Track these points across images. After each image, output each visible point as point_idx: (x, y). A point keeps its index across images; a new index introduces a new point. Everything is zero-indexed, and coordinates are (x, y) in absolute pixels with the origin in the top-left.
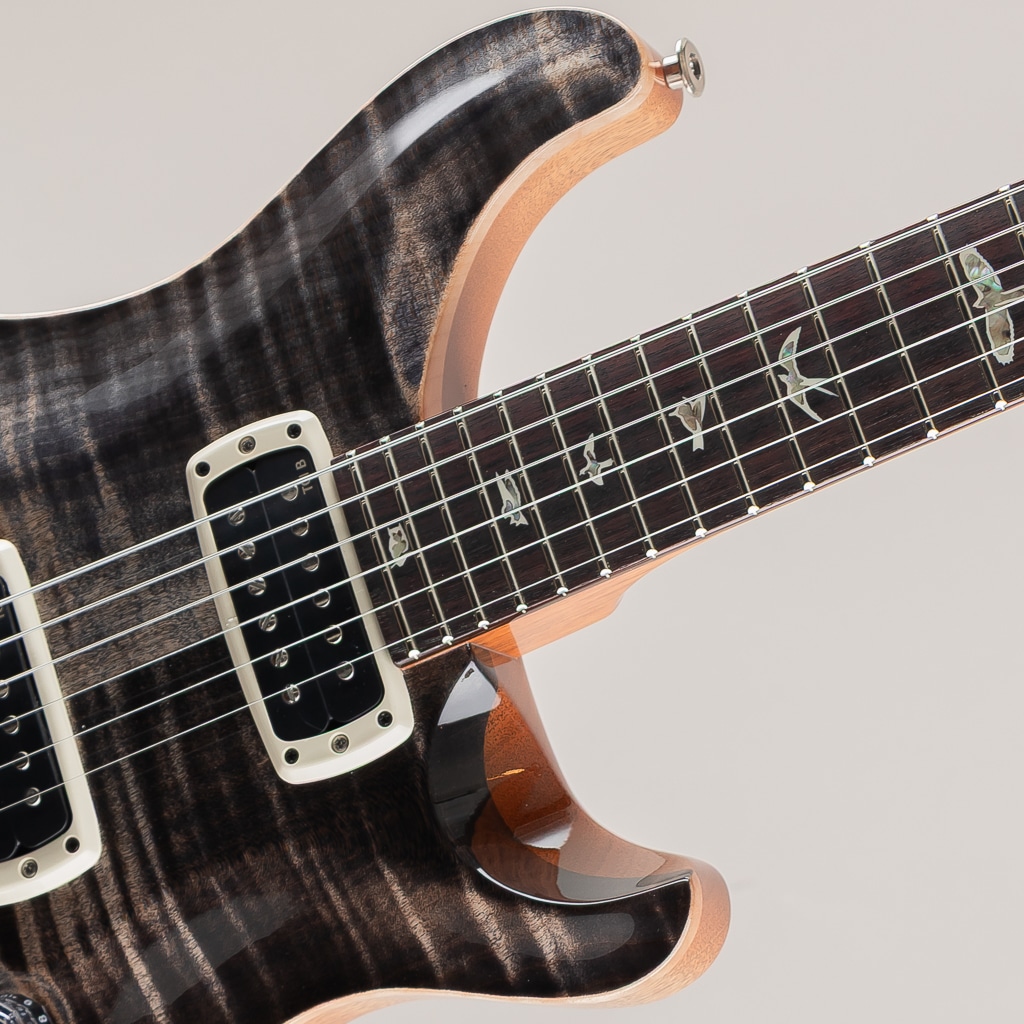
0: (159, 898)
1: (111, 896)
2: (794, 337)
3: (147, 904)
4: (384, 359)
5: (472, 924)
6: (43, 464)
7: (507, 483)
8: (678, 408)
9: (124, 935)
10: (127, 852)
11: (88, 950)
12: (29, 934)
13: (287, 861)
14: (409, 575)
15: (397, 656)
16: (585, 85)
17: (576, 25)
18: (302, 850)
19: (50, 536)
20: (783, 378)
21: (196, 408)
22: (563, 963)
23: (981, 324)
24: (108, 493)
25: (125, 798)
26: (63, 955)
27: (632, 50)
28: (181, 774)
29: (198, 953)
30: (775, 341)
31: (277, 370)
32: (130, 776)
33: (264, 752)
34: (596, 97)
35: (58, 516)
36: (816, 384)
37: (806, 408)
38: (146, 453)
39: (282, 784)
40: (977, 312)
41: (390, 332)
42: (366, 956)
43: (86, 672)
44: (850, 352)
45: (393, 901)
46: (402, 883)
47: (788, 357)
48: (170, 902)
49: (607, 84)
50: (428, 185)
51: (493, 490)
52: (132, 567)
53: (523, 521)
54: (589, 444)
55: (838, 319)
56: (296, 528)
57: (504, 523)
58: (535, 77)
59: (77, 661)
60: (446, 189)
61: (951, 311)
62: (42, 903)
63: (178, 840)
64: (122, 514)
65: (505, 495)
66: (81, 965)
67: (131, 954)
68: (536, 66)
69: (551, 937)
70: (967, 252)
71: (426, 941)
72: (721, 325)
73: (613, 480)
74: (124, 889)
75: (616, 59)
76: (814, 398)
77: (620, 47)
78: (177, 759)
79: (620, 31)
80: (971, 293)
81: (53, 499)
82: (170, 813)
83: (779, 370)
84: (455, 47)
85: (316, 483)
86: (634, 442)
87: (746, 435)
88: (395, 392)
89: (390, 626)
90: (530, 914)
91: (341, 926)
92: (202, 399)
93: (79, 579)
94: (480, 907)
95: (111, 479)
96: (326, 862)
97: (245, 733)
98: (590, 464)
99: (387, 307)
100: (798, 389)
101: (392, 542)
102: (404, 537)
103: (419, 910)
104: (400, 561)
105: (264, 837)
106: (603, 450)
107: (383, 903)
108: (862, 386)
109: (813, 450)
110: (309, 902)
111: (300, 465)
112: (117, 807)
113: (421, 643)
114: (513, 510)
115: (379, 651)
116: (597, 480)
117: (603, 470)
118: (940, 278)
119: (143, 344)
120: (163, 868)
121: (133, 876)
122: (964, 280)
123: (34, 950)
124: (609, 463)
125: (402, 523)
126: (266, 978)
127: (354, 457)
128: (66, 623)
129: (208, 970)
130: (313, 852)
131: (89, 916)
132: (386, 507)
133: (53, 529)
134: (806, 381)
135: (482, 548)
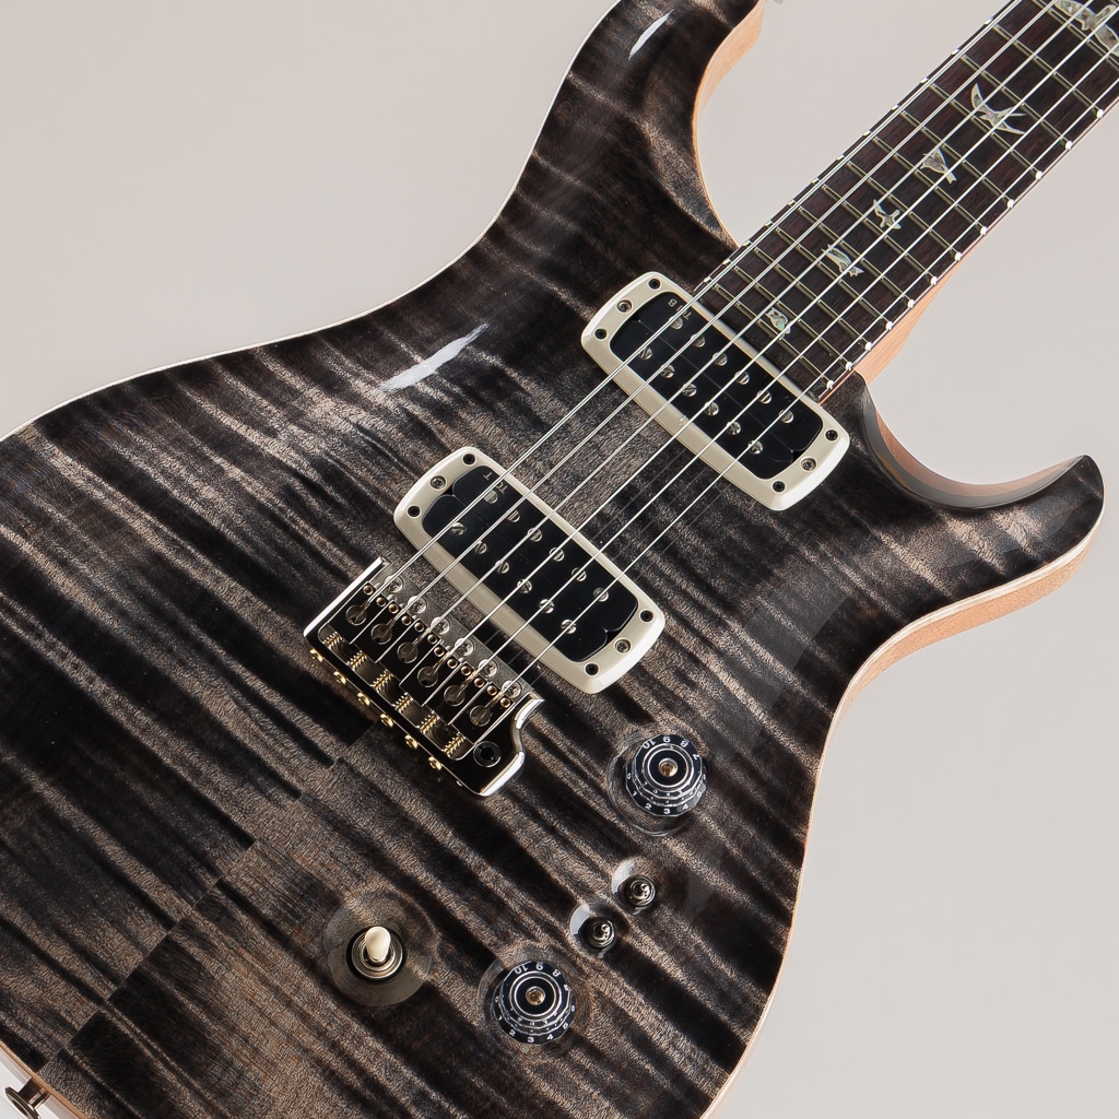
0: (726, 627)
1: (689, 642)
2: (976, 90)
3: (721, 635)
4: (687, 219)
5: (959, 547)
6: (465, 388)
7: (833, 252)
8: (924, 162)
9: (715, 665)
10: (684, 609)
11: (693, 685)
12: (640, 695)
13: (808, 562)
14: (798, 336)
15: (817, 392)
16: (728, 1)
18: (814, 548)
19: (498, 430)
20: (983, 117)
21: (563, 303)
22: (1035, 544)
23: (1094, 38)
24: (528, 385)
25: (662, 575)
26: (677, 698)
28: (695, 541)
29: (768, 657)
30: (965, 97)
31: (611, 256)
32: (656, 558)
33: (749, 498)
34: (738, 8)
35: (497, 415)
36: (1009, 113)
37: (1010, 129)
38: (542, 348)
39: (775, 514)
40: (1088, 32)
41: (680, 202)
42: (888, 607)
43: (580, 507)
44: (1020, 85)
45: (895, 557)
46: (897, 539)
47: (981, 104)
48: (735, 626)
50: (651, 101)
51: (826, 259)
52: (576, 425)
53: (859, 271)
54: (876, 206)
55: (1000, 70)
56: (695, 342)
57: (847, 277)
58: (690, 7)
59: (571, 502)
60: (665, 100)
61: (1068, 39)
62: (638, 671)
63: (719, 584)
64: (547, 394)
65: (837, 260)
66: (692, 698)
67: (723, 676)
69: (1021, 527)
71: (929, 576)
72: (922, 104)
73: (906, 222)
74: (696, 633)
76: (1011, 121)
78: (686, 532)
80: (1076, 23)
81: (488, 407)
82: (701, 568)
83: (979, 114)
84: (613, 14)
85: (691, 309)
86: (907, 193)
87: (981, 159)
89: (801, 377)
90: (1000, 517)
91: (862, 593)
92: (564, 297)
93: (540, 449)
94: (961, 530)
95: (525, 374)
96: (836, 550)
97: (728, 495)
98: (884, 218)
99: (670, 189)
100: (998, 121)
101: (774, 321)
102: (780, 314)
103: (916, 553)
104: (787, 330)
105: (782, 553)
106: (888, 207)
107: (887, 562)
108: (1039, 102)
109: (1028, 151)
110: (832, 586)
111: (672, 303)
112: (658, 583)
113: (830, 375)
114: (849, 267)
115: (801, 396)
116: (895, 225)
117: (896, 219)
118: (1051, 22)
119: (482, 290)
120: (718, 606)
121: (698, 622)
122: (1067, 17)
123: (650, 704)
124: (897, 213)
125: (774, 306)
126: (822, 656)
127: (711, 282)
128: (547, 482)
129: (780, 669)
130: (822, 547)
131: (679, 661)
132: (757, 300)
133: (498, 425)
134: (1000, 113)
135: (839, 298)
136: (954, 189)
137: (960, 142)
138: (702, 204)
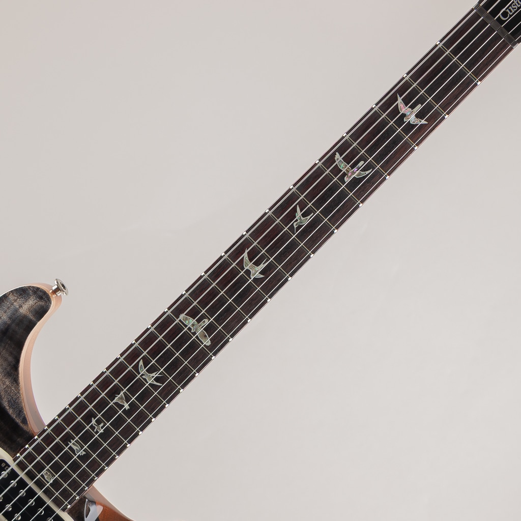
2: (141, 364)
4: (13, 420)
7: (73, 444)
8: (117, 400)
14: (56, 484)
15: (64, 510)
16: (35, 310)
17: (23, 292)
20: (144, 377)
23: (197, 337)
27: (45, 293)
30: (136, 367)
34: (41, 312)
36: (155, 375)
37: (155, 383)
40: (194, 334)
41: (10, 411)
44: (162, 362)
47: (143, 371)
49: (42, 307)
51: (71, 448)
53: (84, 453)
54: (94, 421)
55: (153, 353)
57: (79, 457)
58: (18, 314)
60: (6, 360)
61: (186, 337)
65: (75, 448)
68: (16, 310)
70: (182, 316)
72: (117, 369)
73: (107, 430)
75: (41, 298)
76: (157, 379)
77: (41, 294)
79: (38, 289)
80: (190, 329)
83: (142, 376)
85: (12, 469)
86: (108, 416)
87: (141, 399)
88: (22, 429)
89: (58, 503)
98: (96, 427)
99: (6, 404)
100: (150, 379)
101: (46, 477)
102: (49, 474)
104: (52, 482)
106: (98, 422)
108: (169, 370)
109: (163, 395)
111: (4, 465)
113: (70, 503)
114: (80, 451)
115: (58, 511)
116: (102, 431)
117: (102, 428)
118: (178, 328)
122: (186, 326)
124: (102, 425)
125: (47, 470)
127: (21, 457)
132: (39, 467)
134: (152, 375)
135: (75, 467)
136: (128, 413)
137: (133, 391)
138: (20, 411)
